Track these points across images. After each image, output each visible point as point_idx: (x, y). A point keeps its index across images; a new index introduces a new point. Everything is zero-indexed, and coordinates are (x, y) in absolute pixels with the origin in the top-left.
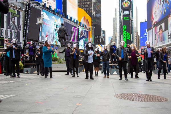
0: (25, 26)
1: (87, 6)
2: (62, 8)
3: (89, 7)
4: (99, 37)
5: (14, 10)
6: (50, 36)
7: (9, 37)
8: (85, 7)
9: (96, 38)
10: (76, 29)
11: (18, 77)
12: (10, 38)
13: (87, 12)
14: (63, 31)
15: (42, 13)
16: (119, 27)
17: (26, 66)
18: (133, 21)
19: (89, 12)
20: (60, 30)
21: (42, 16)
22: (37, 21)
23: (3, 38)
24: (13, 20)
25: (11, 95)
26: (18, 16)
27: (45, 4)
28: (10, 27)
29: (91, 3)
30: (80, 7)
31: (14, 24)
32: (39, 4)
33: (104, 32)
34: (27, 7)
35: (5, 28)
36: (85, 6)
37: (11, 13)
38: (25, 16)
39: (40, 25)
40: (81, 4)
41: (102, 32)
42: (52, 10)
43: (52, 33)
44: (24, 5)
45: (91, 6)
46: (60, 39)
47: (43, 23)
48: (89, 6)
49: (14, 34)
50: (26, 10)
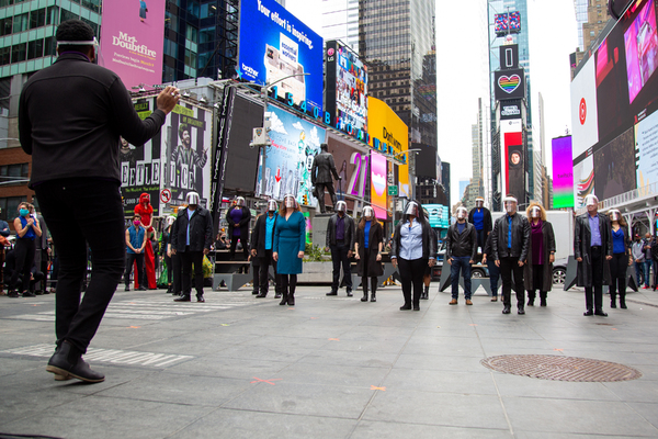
0: (219, 153)
1: (396, 91)
2: (324, 100)
3: (401, 94)
4: (431, 181)
5: (190, 107)
6: (289, 180)
7: (173, 184)
8: (388, 95)
9: (422, 184)
10: (363, 158)
11: (199, 300)
12: (175, 188)
13: (394, 109)
14: (327, 167)
15: (266, 114)
16: (490, 153)
17: (219, 269)
18: (530, 133)
19: (401, 108)
20: (318, 163)
21: (265, 122)
22: (251, 139)
23: (159, 185)
24: (185, 137)
25: (183, 357)
26: (200, 124)
27: (274, 90)
28: (177, 155)
29: (407, 82)
30: (375, 96)
31: (189, 146)
32: (258, 89)
33: (446, 166)
34: (224, 98)
35: (164, 159)
36: (388, 93)
37: (182, 116)
38: (219, 124)
39: (260, 148)
40: (378, 86)
41: (439, 169)
42: (295, 106)
43: (294, 169)
44: (217, 93)
45: (407, 91)
46: (316, 189)
47: (269, 143)
48: (401, 91)
49: (186, 176)
50: (221, 107)
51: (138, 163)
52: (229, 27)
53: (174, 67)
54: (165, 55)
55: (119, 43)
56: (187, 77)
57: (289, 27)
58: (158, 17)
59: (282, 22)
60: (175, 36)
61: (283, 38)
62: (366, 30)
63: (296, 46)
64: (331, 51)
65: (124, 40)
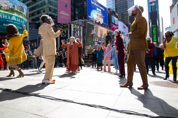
0: (84, 36)
2: (108, 22)
3: (126, 20)
5: (77, 26)
8: (123, 20)
13: (124, 23)
15: (95, 27)
16: (149, 33)
18: (159, 27)
19: (126, 23)
24: (77, 33)
26: (80, 30)
27: (96, 21)
29: (127, 17)
30: (120, 21)
31: (78, 35)
32: (92, 21)
34: (85, 24)
37: (76, 28)
38: (84, 29)
39: (93, 34)
42: (101, 24)
44: (83, 23)
45: (128, 19)
50: (84, 26)
51: (67, 39)
52: (85, 7)
53: (73, 18)
54: (71, 15)
55: (61, 13)
56: (76, 20)
57: (99, 6)
58: (69, 7)
59: (97, 5)
60: (73, 11)
61: (98, 9)
62: (117, 5)
63: (100, 10)
64: (109, 11)
65: (62, 13)
